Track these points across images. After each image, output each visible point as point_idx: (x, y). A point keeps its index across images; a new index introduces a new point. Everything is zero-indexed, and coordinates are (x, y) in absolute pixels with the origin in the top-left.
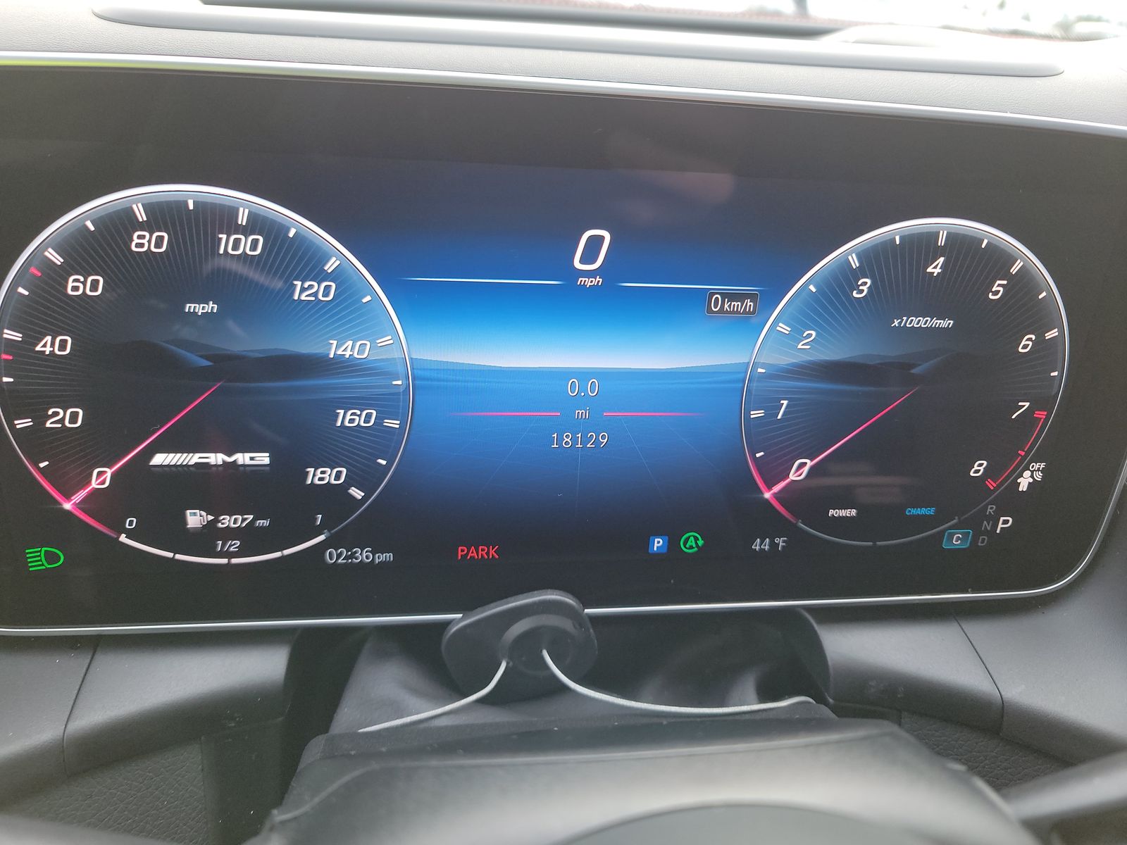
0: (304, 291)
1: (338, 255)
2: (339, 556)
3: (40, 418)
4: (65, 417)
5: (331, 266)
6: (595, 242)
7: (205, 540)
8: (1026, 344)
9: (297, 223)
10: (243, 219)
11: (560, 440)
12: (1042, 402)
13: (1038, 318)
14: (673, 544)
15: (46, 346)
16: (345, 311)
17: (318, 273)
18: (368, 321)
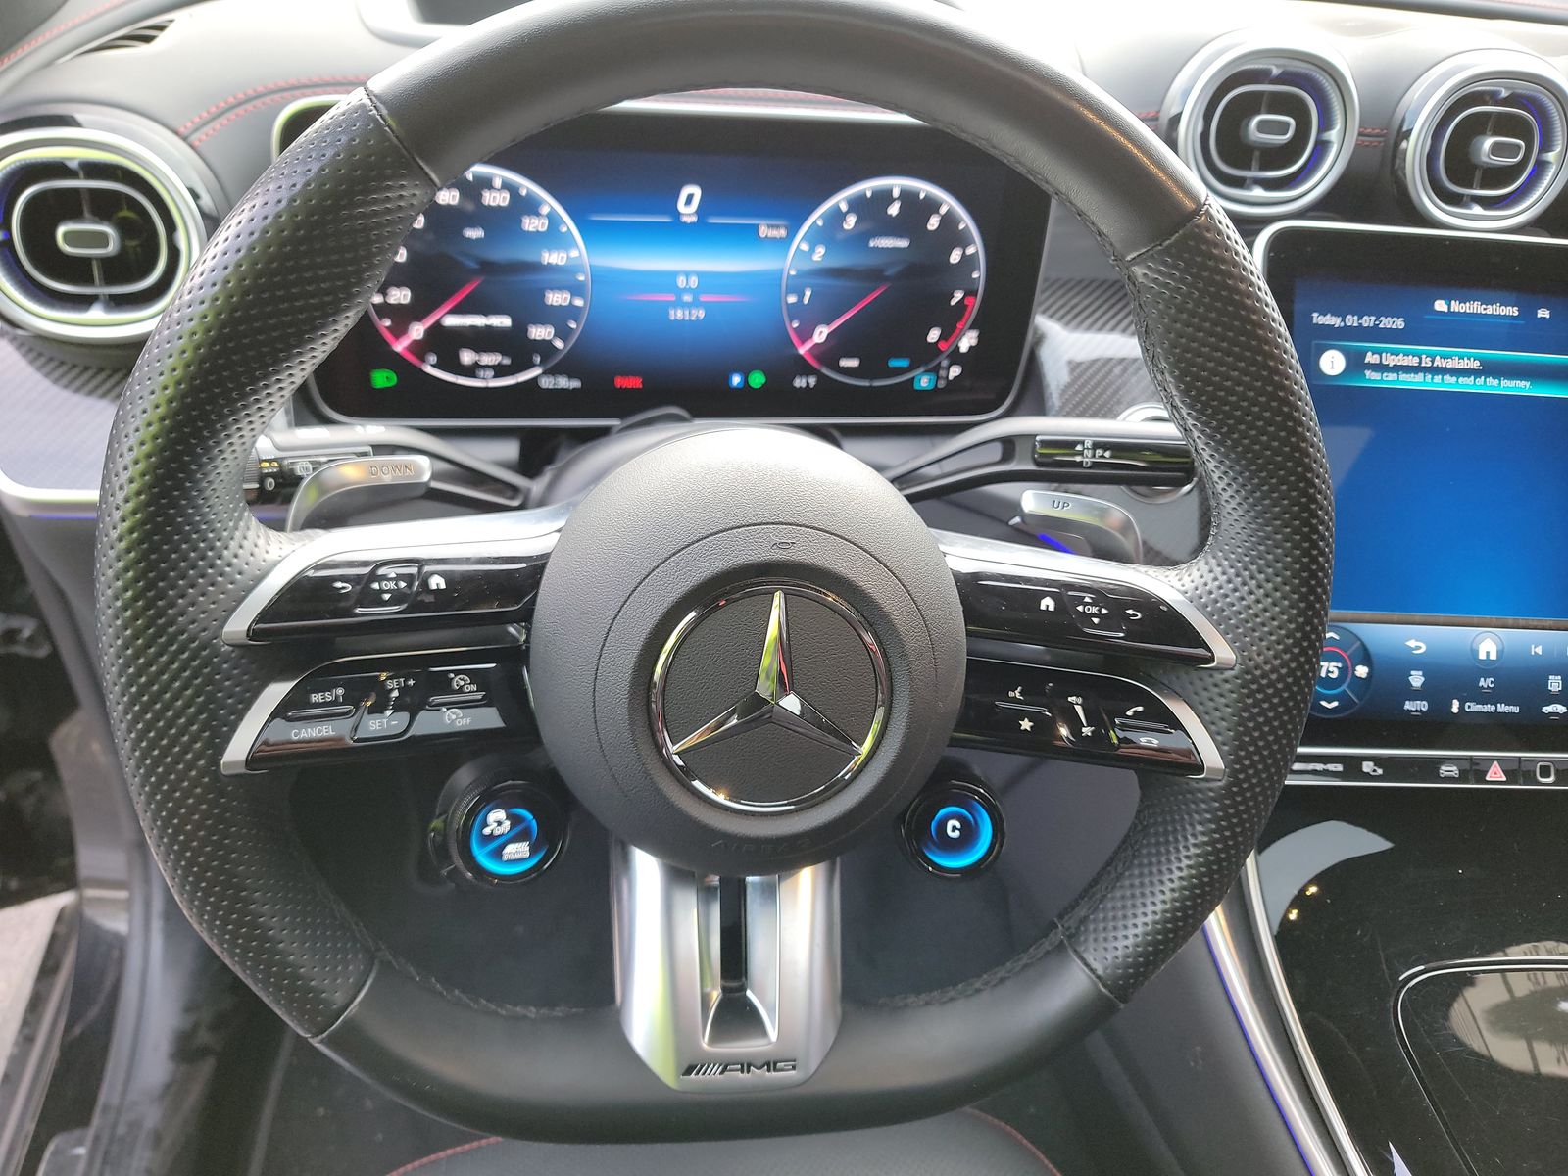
0: (531, 224)
1: (549, 203)
2: (549, 383)
3: (387, 296)
4: (400, 296)
5: (543, 209)
6: (691, 196)
7: (471, 371)
8: (955, 256)
9: (527, 186)
10: (497, 183)
11: (676, 315)
12: (970, 293)
13: (963, 240)
14: (746, 381)
16: (553, 236)
17: (538, 214)
18: (566, 242)
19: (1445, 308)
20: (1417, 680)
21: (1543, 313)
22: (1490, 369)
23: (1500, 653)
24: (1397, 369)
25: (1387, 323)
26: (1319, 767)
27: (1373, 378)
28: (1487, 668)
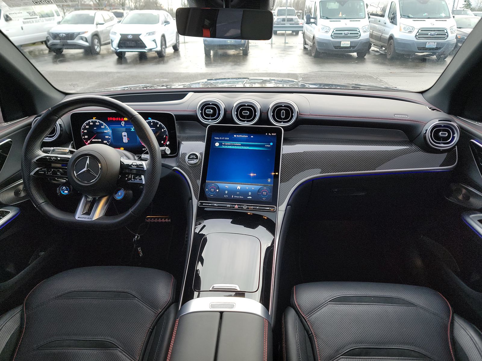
0: (102, 127)
1: (104, 124)
3: (85, 137)
4: (86, 137)
5: (104, 125)
6: (123, 123)
8: (163, 130)
9: (101, 122)
10: (97, 122)
12: (166, 136)
13: (163, 128)
15: (85, 131)
16: (105, 128)
17: (103, 126)
18: (107, 129)
19: (236, 136)
20: (226, 192)
21: (252, 137)
22: (242, 145)
23: (241, 188)
24: (227, 145)
25: (226, 138)
26: (207, 204)
27: (223, 147)
28: (238, 191)
